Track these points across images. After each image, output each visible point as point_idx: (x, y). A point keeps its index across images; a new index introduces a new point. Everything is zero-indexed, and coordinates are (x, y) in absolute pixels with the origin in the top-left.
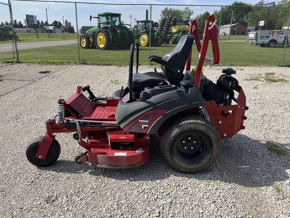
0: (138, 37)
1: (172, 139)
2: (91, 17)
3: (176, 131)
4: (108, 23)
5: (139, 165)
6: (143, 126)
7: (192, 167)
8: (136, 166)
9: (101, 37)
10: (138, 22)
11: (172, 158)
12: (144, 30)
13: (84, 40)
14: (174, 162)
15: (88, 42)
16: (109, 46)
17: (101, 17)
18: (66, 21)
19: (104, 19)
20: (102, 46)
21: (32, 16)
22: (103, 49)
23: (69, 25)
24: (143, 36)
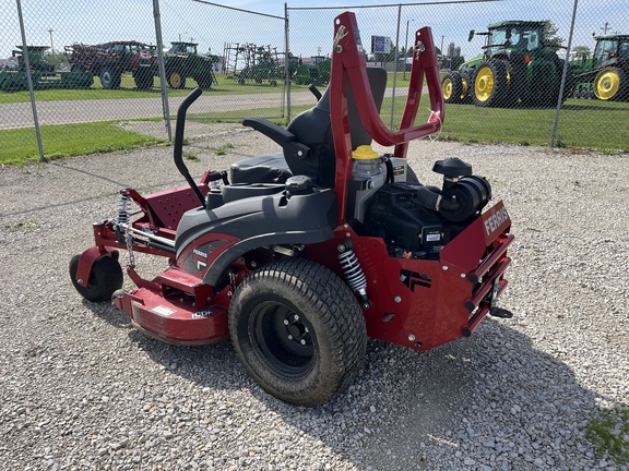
0: (593, 77)
1: (240, 307)
2: (472, 33)
3: (246, 290)
4: (507, 45)
5: (188, 343)
6: (199, 263)
7: (283, 385)
8: (183, 343)
9: (484, 78)
10: (599, 40)
11: (242, 350)
12: (613, 61)
13: (450, 85)
14: (247, 359)
15: (458, 89)
16: (501, 99)
17: (494, 32)
18: (452, 45)
19: (500, 37)
20: (483, 98)
21: (382, 39)
22: (485, 105)
23: (455, 55)
24: (608, 75)
